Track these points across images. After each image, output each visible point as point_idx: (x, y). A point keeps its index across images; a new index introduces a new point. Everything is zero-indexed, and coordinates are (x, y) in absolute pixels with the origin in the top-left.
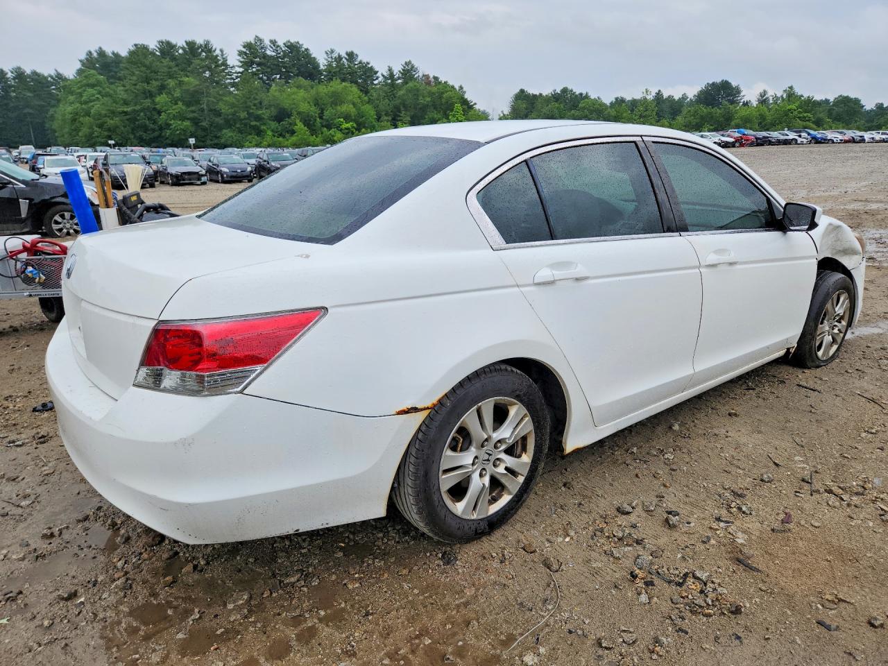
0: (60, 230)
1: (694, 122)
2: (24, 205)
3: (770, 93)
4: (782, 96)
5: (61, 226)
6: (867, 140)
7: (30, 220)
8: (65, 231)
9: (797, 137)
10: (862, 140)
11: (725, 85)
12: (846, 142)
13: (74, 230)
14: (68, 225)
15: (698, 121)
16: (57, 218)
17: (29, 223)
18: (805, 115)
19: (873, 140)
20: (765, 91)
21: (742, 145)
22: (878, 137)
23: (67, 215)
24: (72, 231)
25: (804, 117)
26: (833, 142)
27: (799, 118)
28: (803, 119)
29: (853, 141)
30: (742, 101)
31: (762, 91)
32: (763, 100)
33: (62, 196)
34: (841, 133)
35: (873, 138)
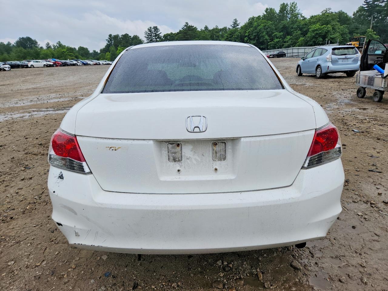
1: (22, 55)
3: (51, 44)
4: (57, 45)
6: (101, 64)
9: (77, 63)
10: (100, 64)
11: (29, 39)
12: (95, 64)
15: (23, 55)
18: (71, 54)
19: (103, 64)
20: (48, 43)
21: (57, 66)
22: (104, 63)
25: (71, 55)
26: (90, 65)
27: (68, 55)
28: (70, 55)
29: (96, 64)
30: (39, 47)
31: (47, 43)
32: (49, 47)
34: (92, 61)
35: (103, 63)
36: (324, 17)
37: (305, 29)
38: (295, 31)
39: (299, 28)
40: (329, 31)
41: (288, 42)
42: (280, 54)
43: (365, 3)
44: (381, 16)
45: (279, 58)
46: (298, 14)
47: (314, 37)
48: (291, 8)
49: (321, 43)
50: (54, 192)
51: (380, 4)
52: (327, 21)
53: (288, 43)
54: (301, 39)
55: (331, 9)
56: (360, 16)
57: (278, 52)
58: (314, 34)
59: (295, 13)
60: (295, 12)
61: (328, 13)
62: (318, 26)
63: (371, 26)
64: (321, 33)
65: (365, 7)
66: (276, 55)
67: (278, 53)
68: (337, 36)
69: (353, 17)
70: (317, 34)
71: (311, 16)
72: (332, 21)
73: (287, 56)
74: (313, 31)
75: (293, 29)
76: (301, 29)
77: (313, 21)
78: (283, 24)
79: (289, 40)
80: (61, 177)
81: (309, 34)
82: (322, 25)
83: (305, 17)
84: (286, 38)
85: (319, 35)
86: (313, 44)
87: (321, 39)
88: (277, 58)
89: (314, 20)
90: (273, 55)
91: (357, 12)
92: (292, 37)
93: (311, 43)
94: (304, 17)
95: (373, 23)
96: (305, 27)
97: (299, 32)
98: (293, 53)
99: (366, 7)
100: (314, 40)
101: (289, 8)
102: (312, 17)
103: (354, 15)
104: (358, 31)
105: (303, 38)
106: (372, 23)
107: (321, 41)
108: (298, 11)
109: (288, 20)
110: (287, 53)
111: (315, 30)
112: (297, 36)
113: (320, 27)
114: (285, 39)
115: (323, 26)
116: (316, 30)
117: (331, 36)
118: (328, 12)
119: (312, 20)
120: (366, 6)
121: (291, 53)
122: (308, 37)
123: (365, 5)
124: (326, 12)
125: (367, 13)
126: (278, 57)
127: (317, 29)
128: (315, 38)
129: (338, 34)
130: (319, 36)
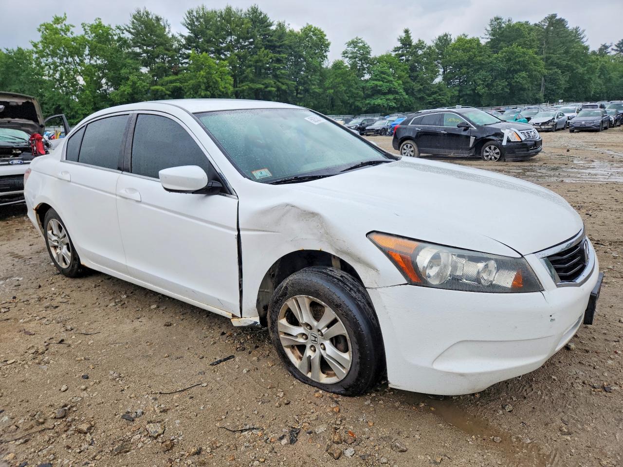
0: (488, 156)
2: (472, 139)
5: (488, 154)
7: (474, 149)
8: (489, 157)
13: (495, 157)
14: (492, 154)
16: (487, 149)
17: (473, 150)
23: (493, 147)
24: (493, 157)
33: (493, 135)
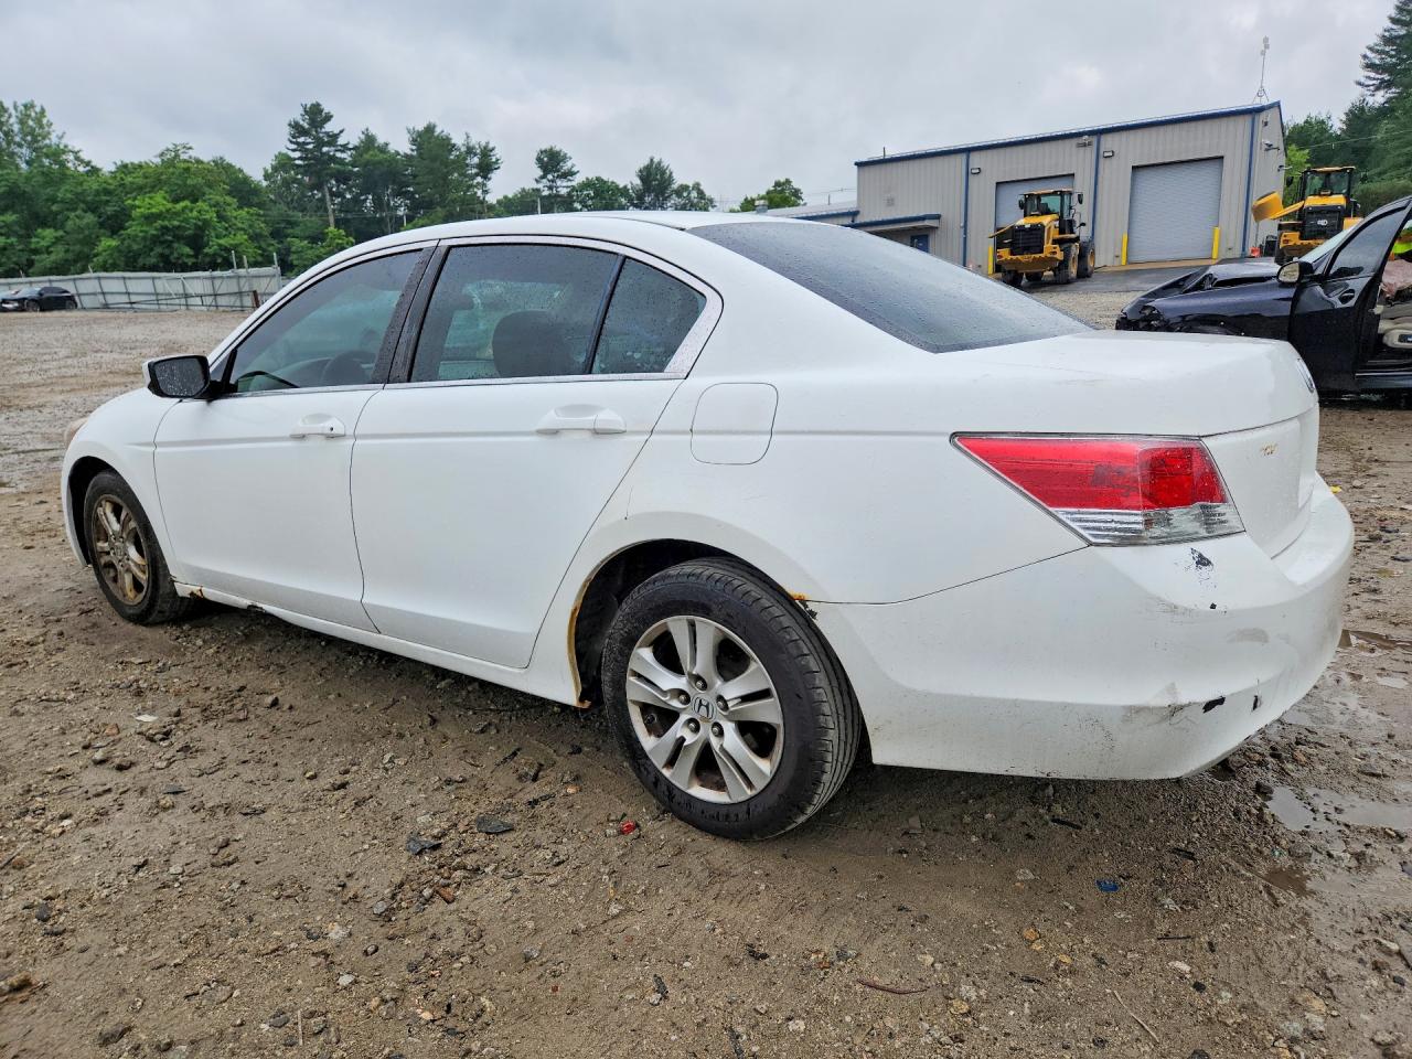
36: (173, 174)
37: (110, 210)
38: (72, 215)
39: (84, 202)
40: (206, 223)
41: (49, 253)
42: (49, 298)
43: (294, 147)
44: (349, 189)
45: (48, 314)
46: (64, 152)
47: (156, 240)
48: (22, 122)
49: (190, 264)
50: (1213, 606)
51: (339, 155)
52: (190, 190)
53: (53, 257)
54: (108, 244)
55: (190, 148)
56: (287, 183)
57: (38, 289)
58: (156, 229)
59: (47, 146)
60: (47, 141)
61: (185, 161)
62: (159, 201)
63: (332, 219)
64: (178, 227)
65: (295, 159)
66: (33, 300)
67: (41, 294)
68: (241, 244)
69: (265, 184)
70: (165, 229)
71: (119, 163)
72: (206, 189)
73: (79, 305)
74: (150, 219)
75: (57, 202)
76: (93, 208)
77: (132, 183)
78: (7, 180)
79: (54, 243)
80: (1202, 561)
81: (133, 229)
82: (176, 201)
83: (93, 164)
84: (36, 236)
85: (177, 234)
86: (161, 265)
87: (187, 250)
88: (41, 314)
89: (140, 181)
90: (18, 300)
91: (275, 169)
92: (61, 233)
93: (152, 260)
94: (88, 164)
95: (334, 210)
96: (108, 201)
97: (90, 218)
98: (103, 293)
99: (300, 158)
100: (158, 250)
101: (12, 120)
102: (124, 168)
103: (267, 176)
104: (297, 231)
105: (114, 243)
106: (330, 211)
107: (188, 256)
108: (61, 138)
109: (24, 166)
110: (79, 295)
111: (152, 214)
112: (87, 232)
113: (170, 205)
114: (34, 240)
115: (182, 204)
116: (159, 216)
117: (222, 241)
118: (183, 157)
119: (130, 179)
120: (297, 154)
121: (94, 294)
122: (134, 238)
123: (294, 150)
124: (177, 156)
125: (306, 179)
126: (42, 310)
127: (161, 212)
128: (162, 243)
129: (241, 237)
130: (178, 238)
